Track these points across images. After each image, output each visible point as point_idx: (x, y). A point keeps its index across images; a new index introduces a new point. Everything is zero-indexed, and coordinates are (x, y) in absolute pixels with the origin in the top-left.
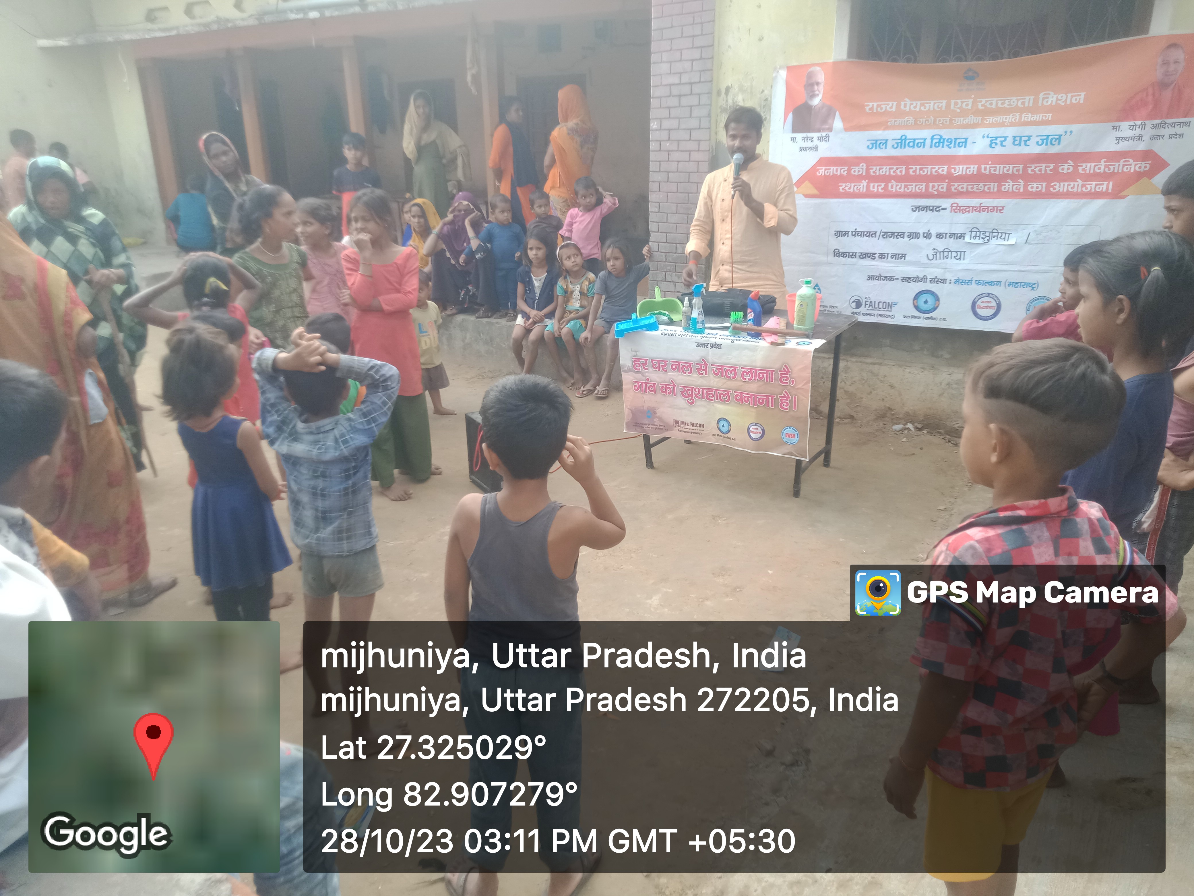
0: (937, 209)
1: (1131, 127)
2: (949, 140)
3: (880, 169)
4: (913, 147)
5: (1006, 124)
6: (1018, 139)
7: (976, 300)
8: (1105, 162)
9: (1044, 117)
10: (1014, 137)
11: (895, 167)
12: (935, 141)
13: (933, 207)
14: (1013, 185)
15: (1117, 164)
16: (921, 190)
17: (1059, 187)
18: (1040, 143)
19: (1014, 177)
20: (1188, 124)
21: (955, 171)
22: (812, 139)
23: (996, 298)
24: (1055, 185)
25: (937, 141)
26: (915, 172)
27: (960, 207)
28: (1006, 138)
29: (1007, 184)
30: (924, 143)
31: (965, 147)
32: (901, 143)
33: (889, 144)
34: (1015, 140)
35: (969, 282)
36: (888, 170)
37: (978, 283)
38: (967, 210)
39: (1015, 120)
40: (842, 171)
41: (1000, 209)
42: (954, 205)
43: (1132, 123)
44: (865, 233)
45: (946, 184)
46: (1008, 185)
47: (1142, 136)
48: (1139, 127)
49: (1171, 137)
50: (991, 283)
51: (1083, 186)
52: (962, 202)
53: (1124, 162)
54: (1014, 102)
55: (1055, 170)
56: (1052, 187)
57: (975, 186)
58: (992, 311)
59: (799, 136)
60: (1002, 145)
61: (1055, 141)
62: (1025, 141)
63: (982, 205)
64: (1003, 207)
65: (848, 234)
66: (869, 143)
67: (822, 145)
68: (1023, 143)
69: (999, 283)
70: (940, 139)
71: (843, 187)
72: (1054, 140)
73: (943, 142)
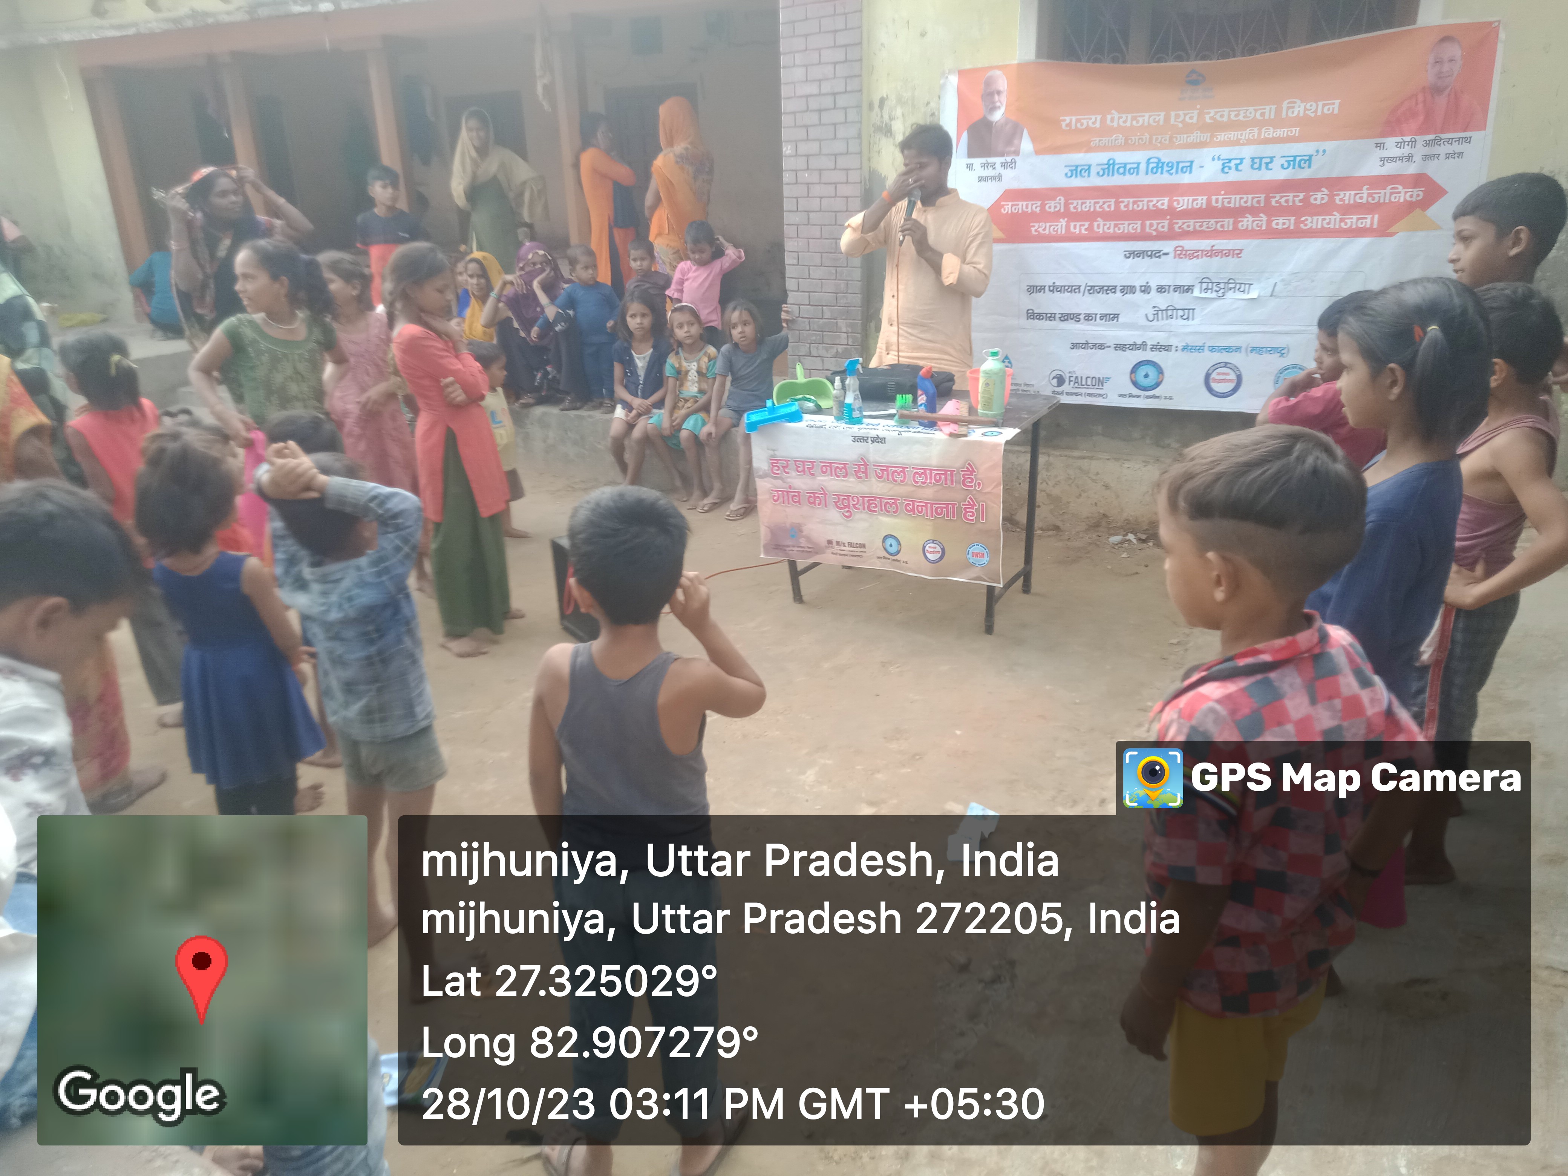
0: (1157, 255)
1: (1399, 145)
2: (1170, 165)
3: (1082, 204)
4: (1124, 174)
5: (1241, 142)
6: (1257, 161)
7: (1210, 372)
8: (1368, 189)
9: (1289, 132)
10: (1253, 159)
11: (1101, 201)
12: (1151, 166)
13: (1152, 251)
14: (1253, 221)
15: (1383, 192)
16: (1136, 229)
17: (1312, 222)
18: (1286, 165)
19: (1253, 211)
20: (1468, 140)
21: (1178, 204)
22: (993, 166)
23: (1235, 369)
24: (1306, 220)
25: (1155, 165)
26: (1127, 206)
27: (1186, 251)
28: (1242, 160)
29: (1245, 220)
30: (1138, 168)
31: (1190, 172)
32: (1108, 168)
33: (1093, 171)
34: (1253, 163)
35: (1200, 349)
36: (1092, 204)
37: (1212, 349)
38: (1196, 254)
39: (1253, 136)
40: (1033, 207)
41: (1237, 253)
42: (1178, 249)
43: (1399, 139)
44: (1066, 288)
45: (1167, 222)
46: (1247, 222)
47: (1412, 156)
48: (1408, 145)
49: (1448, 156)
50: (1228, 349)
51: (1342, 220)
52: (1189, 244)
53: (1391, 189)
54: (1251, 113)
55: (1305, 200)
56: (1303, 222)
57: (1205, 224)
58: (1230, 386)
59: (977, 162)
60: (1237, 169)
61: (1305, 163)
62: (1267, 164)
63: (1214, 248)
64: (1241, 250)
65: (1044, 289)
66: (1067, 170)
67: (1007, 174)
68: (1264, 166)
69: (1238, 349)
70: (1158, 163)
71: (1037, 228)
72: (1303, 162)
73: (1162, 167)
